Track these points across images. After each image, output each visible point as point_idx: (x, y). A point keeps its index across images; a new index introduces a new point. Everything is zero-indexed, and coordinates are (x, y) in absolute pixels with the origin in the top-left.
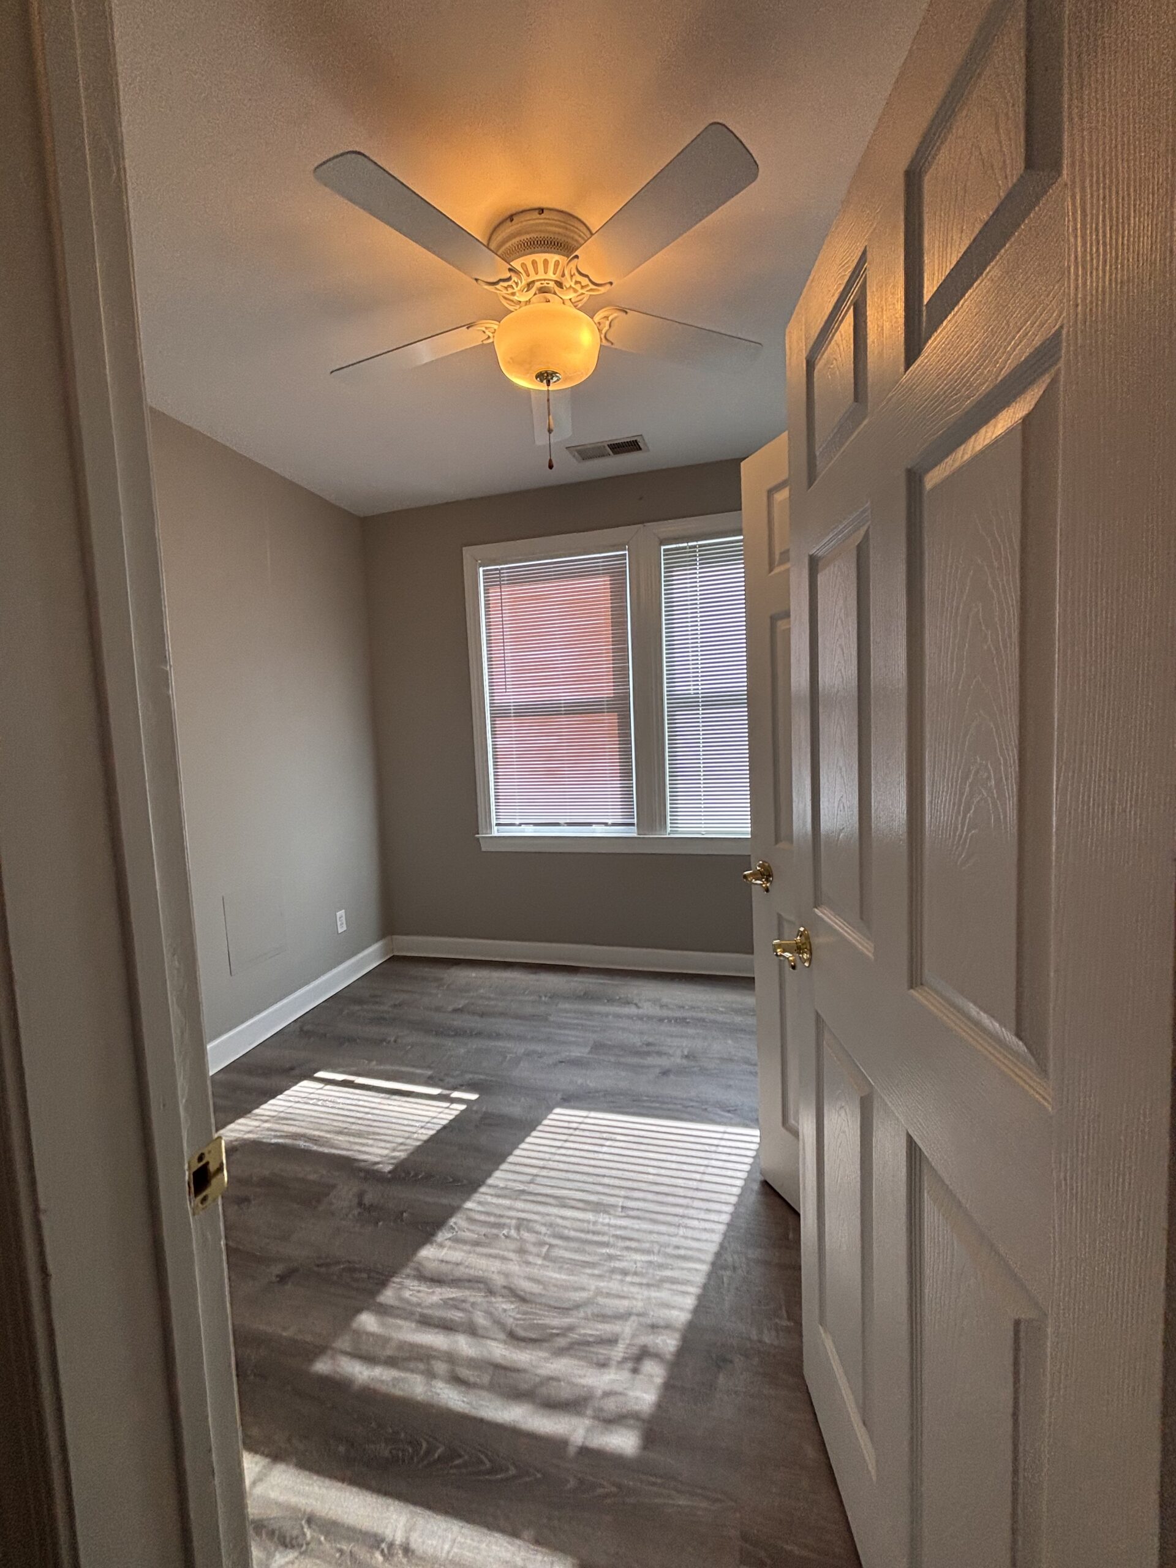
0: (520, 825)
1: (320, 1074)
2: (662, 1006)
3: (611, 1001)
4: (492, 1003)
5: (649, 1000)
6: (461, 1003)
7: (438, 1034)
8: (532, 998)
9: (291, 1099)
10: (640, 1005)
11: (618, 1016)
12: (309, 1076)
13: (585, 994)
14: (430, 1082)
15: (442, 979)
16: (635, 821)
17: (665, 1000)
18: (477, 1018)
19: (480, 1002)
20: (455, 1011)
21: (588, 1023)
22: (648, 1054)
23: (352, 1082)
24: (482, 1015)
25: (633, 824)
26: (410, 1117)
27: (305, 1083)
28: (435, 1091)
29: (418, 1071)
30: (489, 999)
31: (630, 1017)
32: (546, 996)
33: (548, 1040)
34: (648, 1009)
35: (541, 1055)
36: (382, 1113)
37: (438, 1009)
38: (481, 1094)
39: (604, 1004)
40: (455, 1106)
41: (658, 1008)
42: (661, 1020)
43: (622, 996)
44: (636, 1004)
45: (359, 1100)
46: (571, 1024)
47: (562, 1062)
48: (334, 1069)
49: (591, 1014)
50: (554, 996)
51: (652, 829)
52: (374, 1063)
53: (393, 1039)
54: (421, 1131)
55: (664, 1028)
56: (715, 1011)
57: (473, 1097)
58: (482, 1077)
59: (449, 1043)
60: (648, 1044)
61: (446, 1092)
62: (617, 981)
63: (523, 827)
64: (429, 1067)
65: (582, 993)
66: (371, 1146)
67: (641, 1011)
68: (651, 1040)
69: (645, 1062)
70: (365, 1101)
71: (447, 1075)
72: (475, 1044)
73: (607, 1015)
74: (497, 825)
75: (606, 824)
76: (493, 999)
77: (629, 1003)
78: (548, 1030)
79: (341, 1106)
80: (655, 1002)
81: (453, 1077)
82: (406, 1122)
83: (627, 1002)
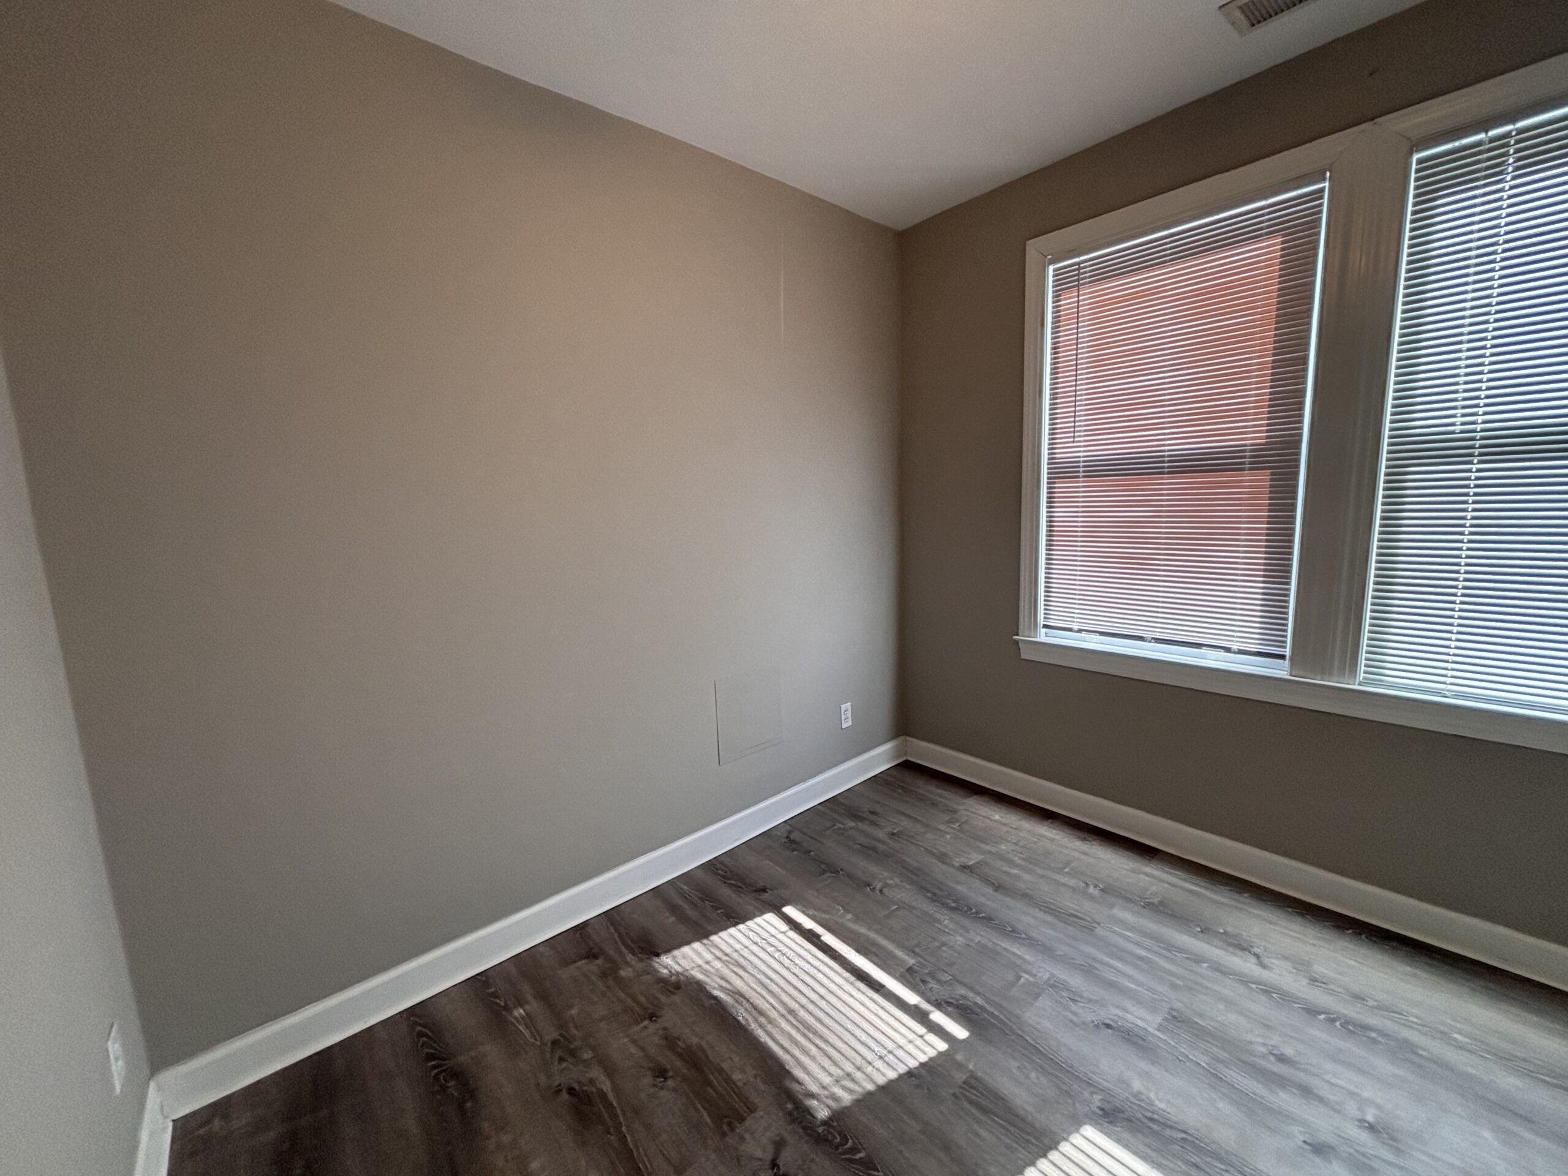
0: (1080, 631)
1: (789, 910)
2: (1313, 980)
3: (1206, 931)
4: (1015, 871)
5: (1286, 958)
6: (973, 858)
7: (935, 899)
8: (1072, 882)
9: (751, 934)
10: (1266, 961)
11: (1219, 968)
12: (777, 909)
13: (1161, 903)
14: (909, 977)
15: (955, 811)
16: (1288, 652)
17: (1320, 969)
18: (989, 890)
19: (999, 864)
20: (964, 868)
21: (1162, 962)
22: (1281, 1082)
23: (818, 936)
24: (998, 888)
25: (1283, 657)
26: (871, 1031)
27: (770, 917)
28: (912, 998)
29: (899, 953)
30: (1011, 863)
31: (1244, 980)
32: (1096, 886)
33: (1088, 970)
34: (1281, 975)
35: (1075, 997)
36: (839, 1005)
37: (942, 858)
38: (972, 1033)
39: (1195, 936)
40: (932, 1038)
41: (1305, 982)
42: (1312, 1011)
43: (1229, 929)
44: (1257, 956)
45: (819, 971)
46: (1132, 954)
47: (1108, 1026)
48: (805, 907)
49: (1170, 946)
50: (1111, 891)
51: (1325, 670)
52: (849, 916)
53: (878, 888)
54: (879, 1064)
55: (1318, 1033)
56: (1445, 1037)
57: (960, 1032)
58: (979, 1000)
59: (946, 920)
60: (1282, 1059)
61: (925, 1006)
62: (1222, 896)
63: (1083, 634)
64: (913, 952)
65: (1156, 901)
66: (813, 1058)
67: (1264, 975)
68: (1288, 1051)
69: (1272, 1098)
70: (825, 975)
71: (932, 975)
72: (981, 935)
73: (1198, 960)
74: (1045, 626)
75: (1228, 650)
76: (1017, 866)
77: (1243, 949)
78: (1092, 951)
79: (796, 971)
80: (1301, 965)
81: (939, 981)
82: (863, 1037)
83: (1242, 947)
